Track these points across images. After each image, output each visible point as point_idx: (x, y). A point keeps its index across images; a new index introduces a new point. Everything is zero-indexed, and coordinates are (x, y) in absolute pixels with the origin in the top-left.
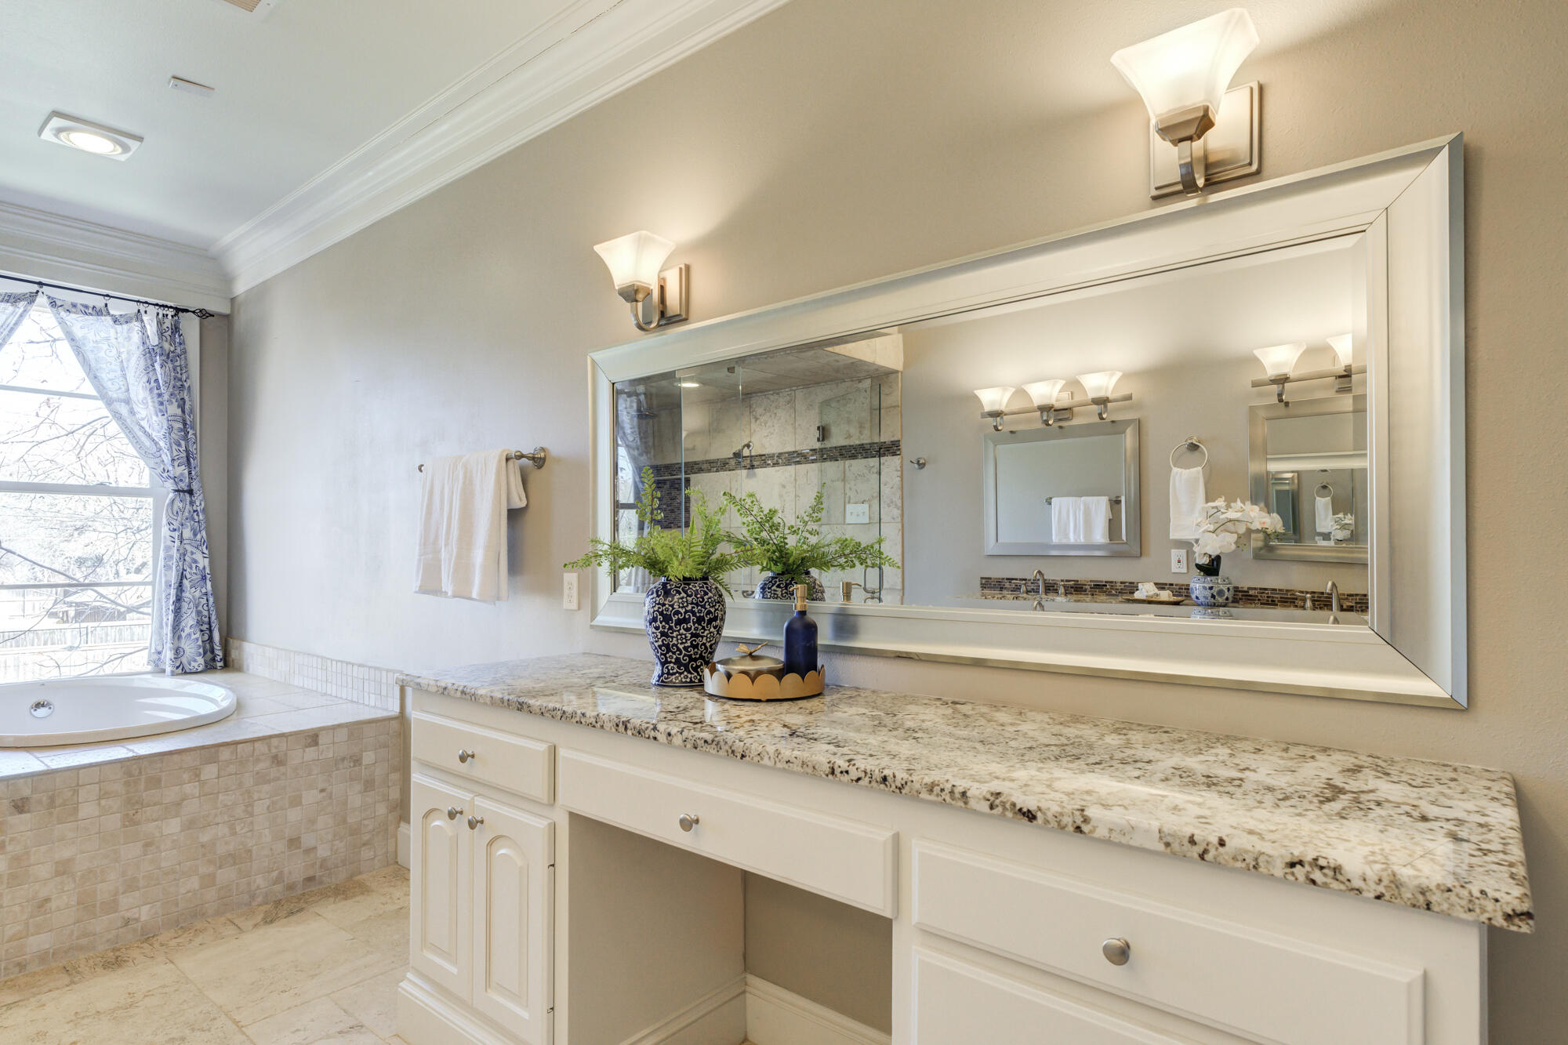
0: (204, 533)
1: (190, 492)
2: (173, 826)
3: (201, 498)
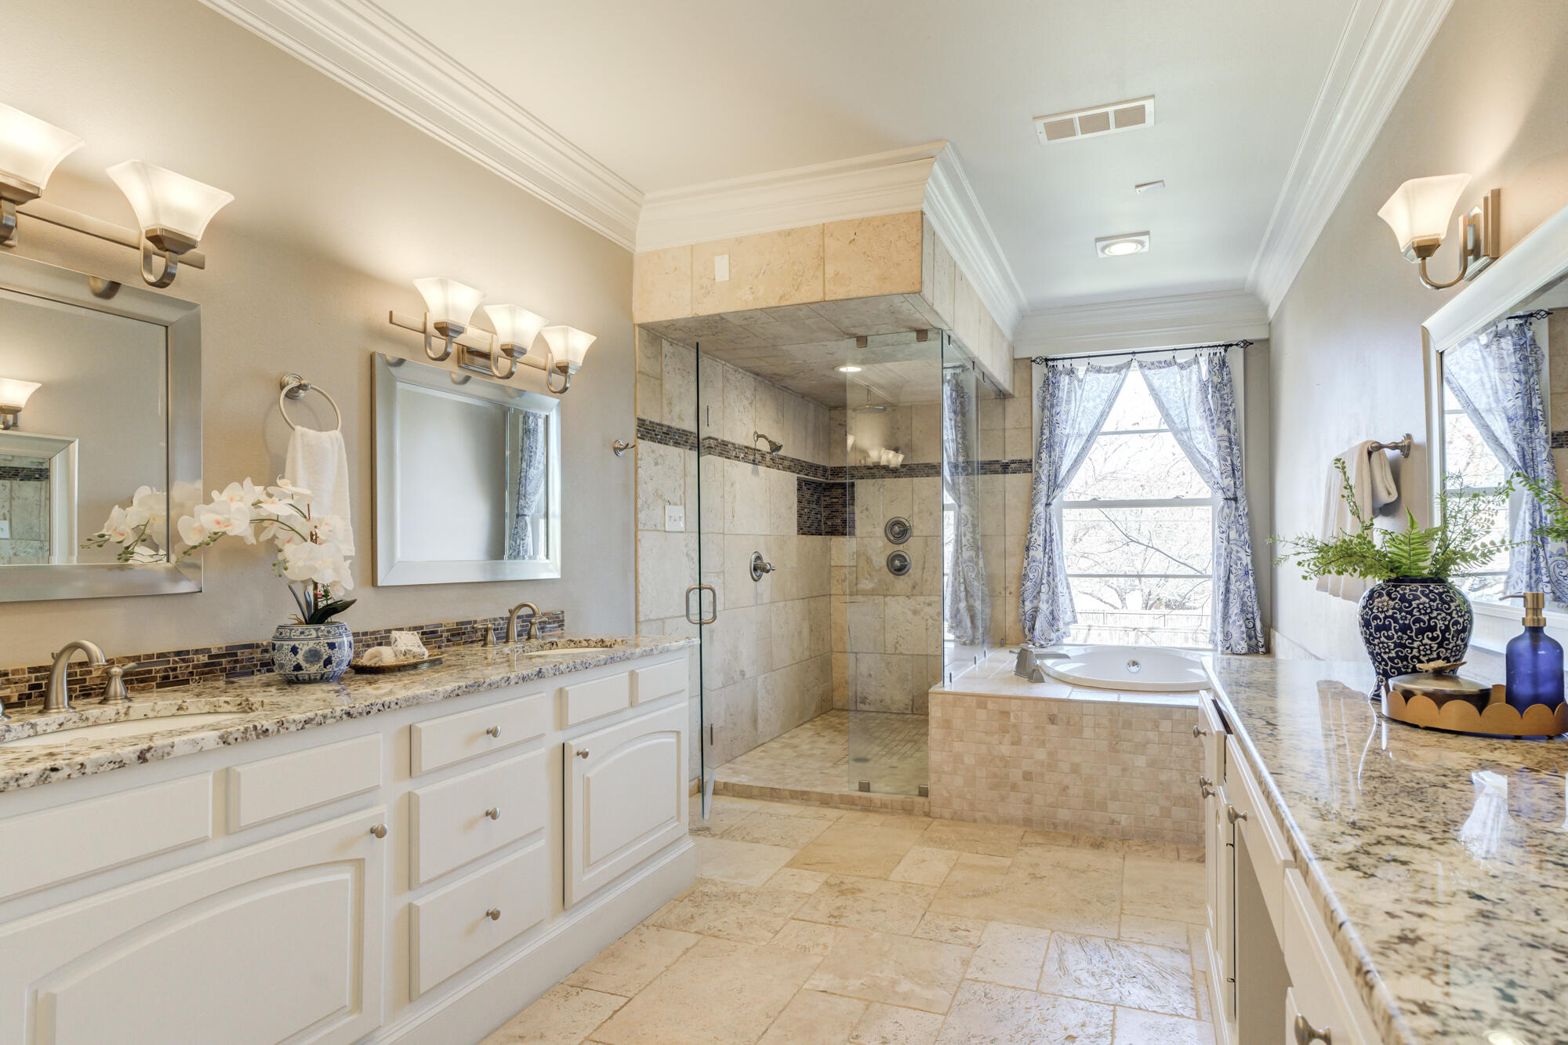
0: (1246, 534)
1: (1235, 499)
2: (1141, 761)
3: (1244, 504)
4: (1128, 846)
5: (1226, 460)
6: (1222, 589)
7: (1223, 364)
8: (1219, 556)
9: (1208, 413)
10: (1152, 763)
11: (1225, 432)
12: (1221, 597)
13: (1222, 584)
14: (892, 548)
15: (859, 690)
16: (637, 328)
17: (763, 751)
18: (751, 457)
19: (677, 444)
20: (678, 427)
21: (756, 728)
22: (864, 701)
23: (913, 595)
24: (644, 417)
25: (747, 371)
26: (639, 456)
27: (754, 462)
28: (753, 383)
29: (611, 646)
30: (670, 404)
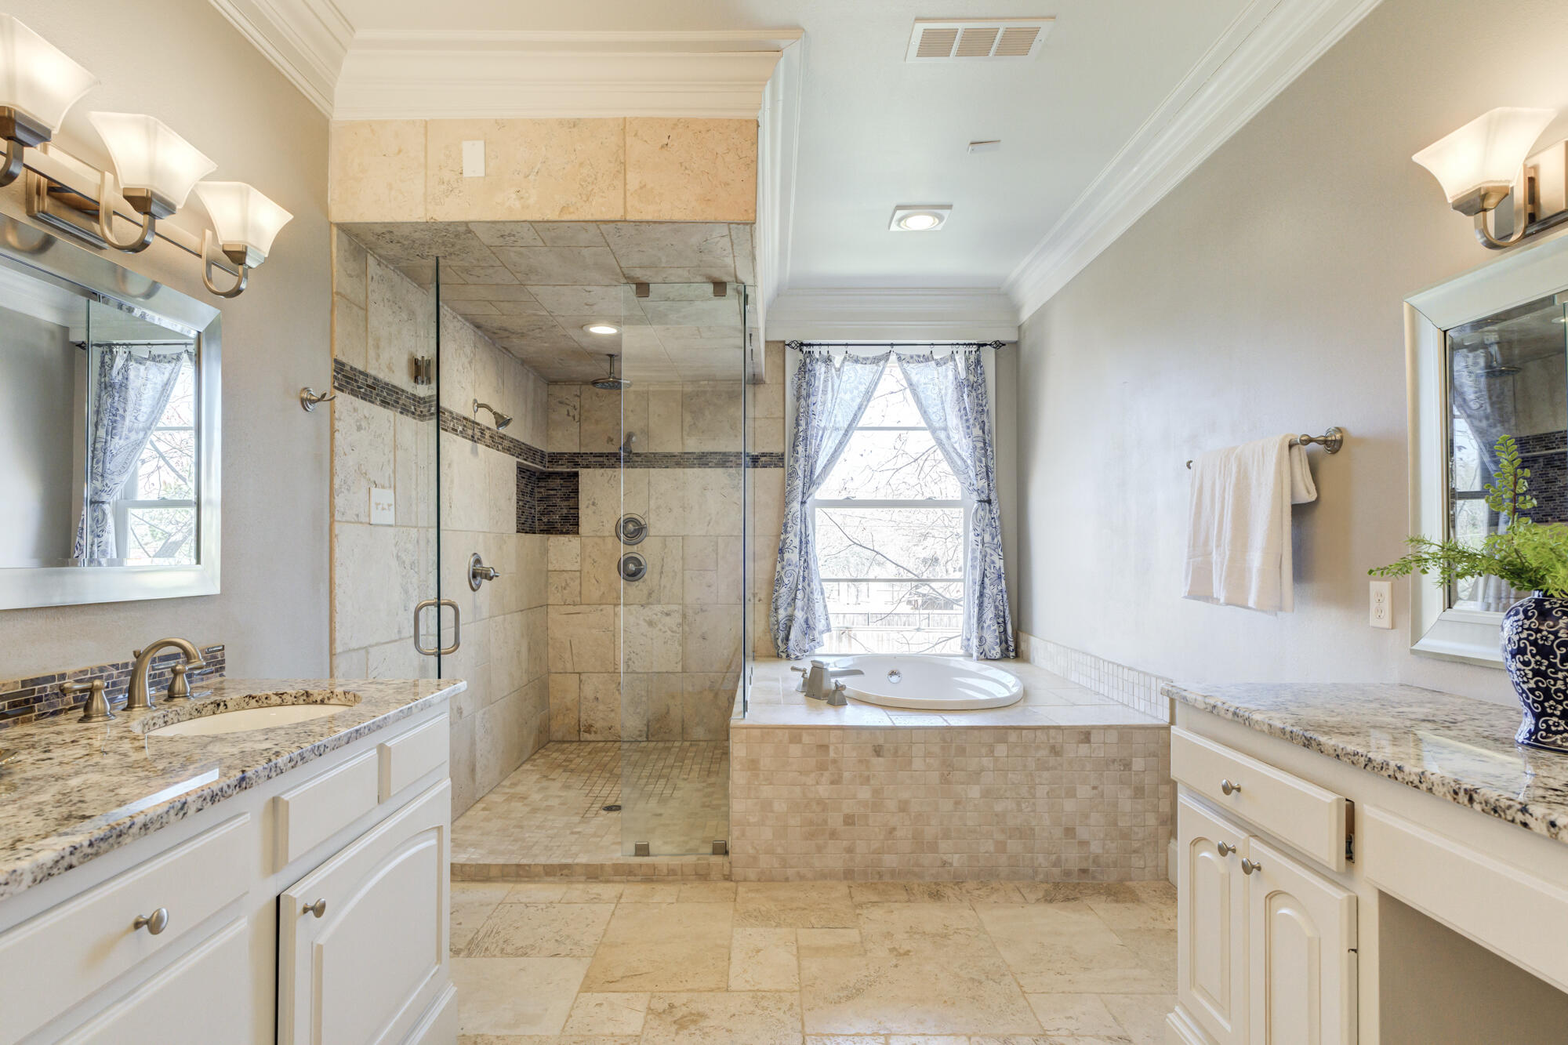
0: (999, 537)
1: (989, 502)
2: (975, 792)
3: (997, 506)
4: (968, 892)
5: (981, 462)
6: (977, 594)
7: (978, 362)
8: (974, 559)
9: (963, 412)
10: (986, 793)
11: (980, 433)
12: (977, 602)
13: (977, 588)
14: (623, 550)
15: (583, 717)
16: (335, 230)
17: (484, 809)
18: (470, 432)
19: (385, 403)
20: (387, 380)
21: (474, 780)
22: (589, 729)
23: (648, 604)
24: (343, 359)
25: (467, 320)
26: (337, 415)
27: (472, 438)
28: (473, 337)
29: (322, 702)
30: (377, 347)
